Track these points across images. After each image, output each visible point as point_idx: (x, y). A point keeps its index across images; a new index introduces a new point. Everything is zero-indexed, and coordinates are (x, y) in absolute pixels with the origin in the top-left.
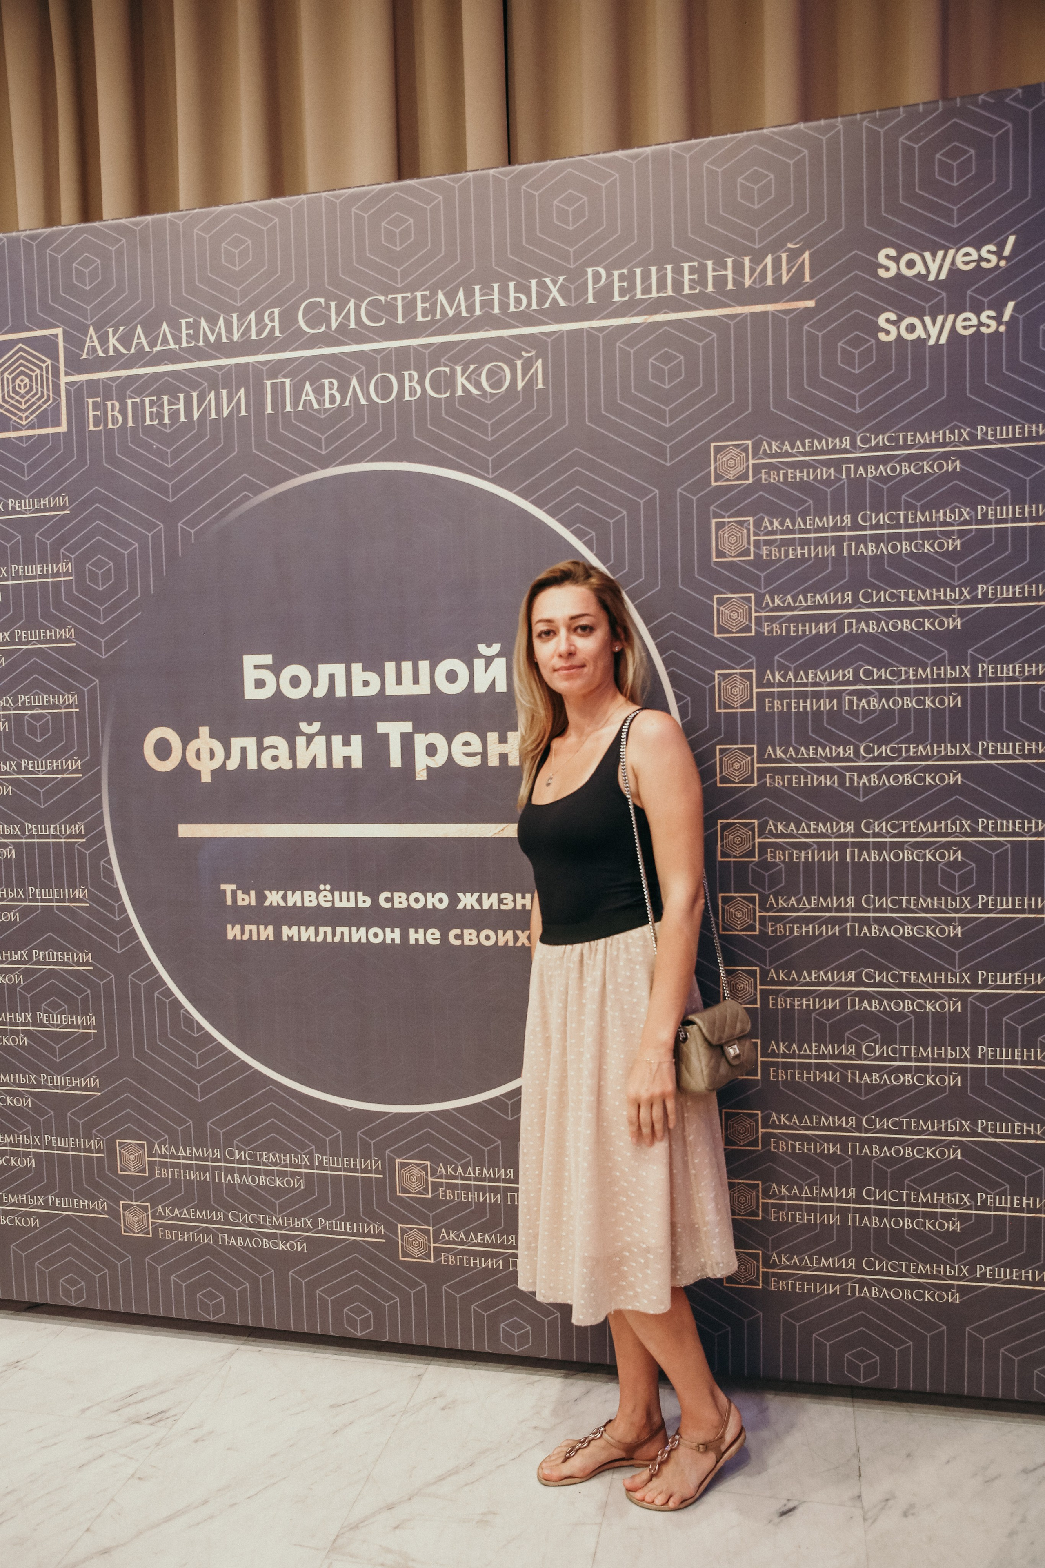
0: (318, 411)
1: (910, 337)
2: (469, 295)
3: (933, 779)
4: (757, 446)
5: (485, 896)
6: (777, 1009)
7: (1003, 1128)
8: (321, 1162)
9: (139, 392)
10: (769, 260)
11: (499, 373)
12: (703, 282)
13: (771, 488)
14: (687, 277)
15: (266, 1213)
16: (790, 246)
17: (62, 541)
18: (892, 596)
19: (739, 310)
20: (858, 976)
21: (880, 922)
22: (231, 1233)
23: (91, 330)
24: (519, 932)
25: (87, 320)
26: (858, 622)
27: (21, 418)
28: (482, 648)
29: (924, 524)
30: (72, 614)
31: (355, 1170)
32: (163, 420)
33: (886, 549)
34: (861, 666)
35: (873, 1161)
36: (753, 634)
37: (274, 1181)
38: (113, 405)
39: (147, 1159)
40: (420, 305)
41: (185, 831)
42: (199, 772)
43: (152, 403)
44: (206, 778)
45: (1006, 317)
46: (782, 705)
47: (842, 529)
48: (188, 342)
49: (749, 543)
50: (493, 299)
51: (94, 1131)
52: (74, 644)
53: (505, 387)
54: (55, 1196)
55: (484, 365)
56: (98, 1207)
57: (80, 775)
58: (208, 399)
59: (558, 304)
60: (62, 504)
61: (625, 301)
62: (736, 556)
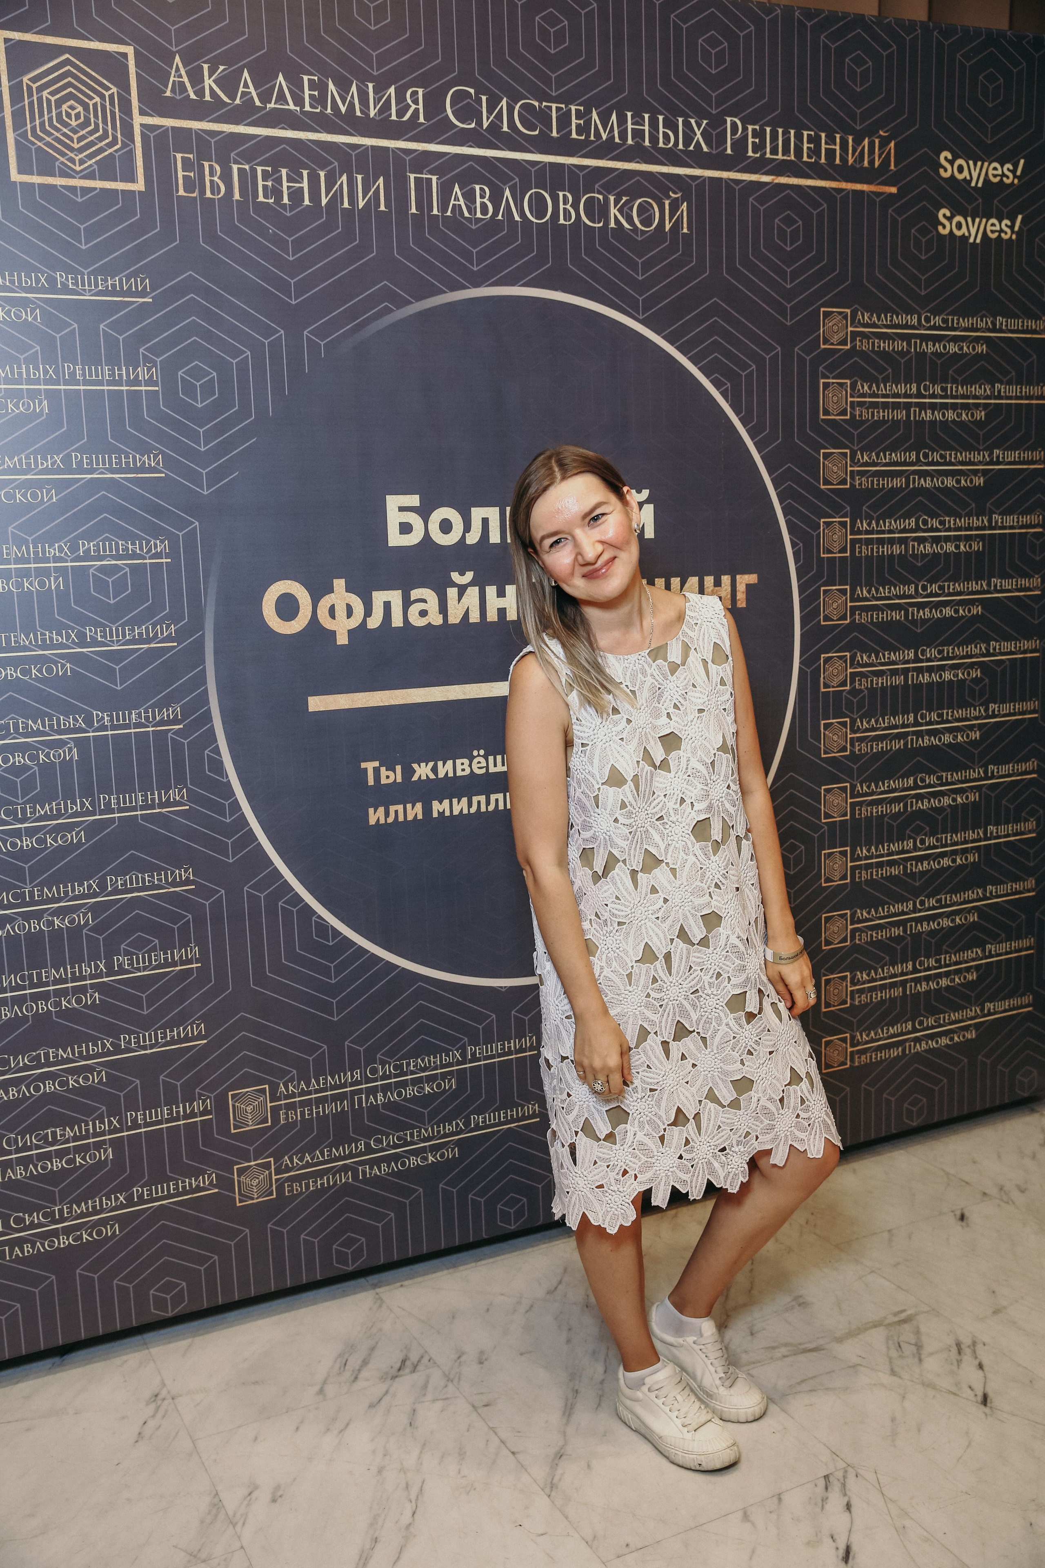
0: (468, 219)
1: (958, 233)
2: (622, 121)
3: (964, 611)
4: (854, 315)
6: (861, 818)
7: (1002, 889)
8: (473, 1054)
9: (248, 157)
10: (866, 142)
11: (649, 210)
12: (816, 152)
13: (863, 354)
14: (806, 146)
15: (413, 1127)
16: (881, 133)
17: (142, 337)
18: (942, 456)
19: (844, 185)
20: (915, 781)
21: (930, 733)
22: (372, 1163)
23: (177, 59)
25: (171, 45)
26: (919, 479)
27: (72, 161)
29: (963, 397)
31: (510, 1053)
32: (282, 200)
33: (938, 416)
34: (920, 516)
35: (924, 936)
36: (848, 486)
37: (423, 1089)
38: (211, 167)
39: (269, 1105)
40: (574, 121)
41: (317, 704)
42: (333, 633)
43: (266, 176)
44: (342, 639)
45: (1016, 229)
46: (867, 550)
47: (910, 396)
48: (311, 106)
49: (847, 404)
50: (644, 130)
51: (197, 1090)
52: (163, 475)
53: (654, 226)
54: (142, 1187)
55: (636, 199)
56: (204, 1182)
57: (175, 644)
58: (339, 183)
59: (701, 148)
60: (140, 289)
61: (757, 158)
62: (837, 415)
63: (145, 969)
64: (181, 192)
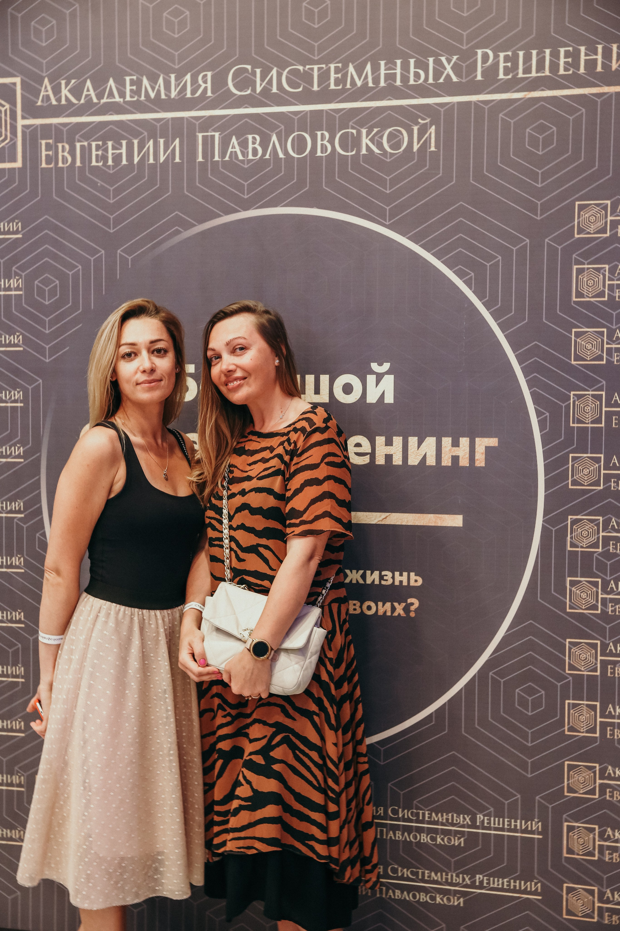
0: (242, 161)
2: (376, 69)
4: (615, 205)
5: (368, 572)
6: (614, 677)
9: (86, 137)
11: (397, 136)
12: (576, 64)
14: (562, 60)
17: (14, 260)
19: (606, 89)
23: (46, 81)
24: (396, 604)
25: (42, 71)
28: (374, 366)
30: (22, 324)
32: (107, 162)
36: (604, 362)
38: (63, 147)
40: (333, 76)
43: (98, 148)
48: (131, 97)
49: (604, 286)
50: (395, 73)
51: (16, 768)
52: (21, 349)
53: (403, 148)
55: (385, 129)
56: (15, 835)
57: (22, 460)
58: (147, 146)
59: (451, 79)
60: (15, 229)
61: (508, 79)
62: (593, 297)
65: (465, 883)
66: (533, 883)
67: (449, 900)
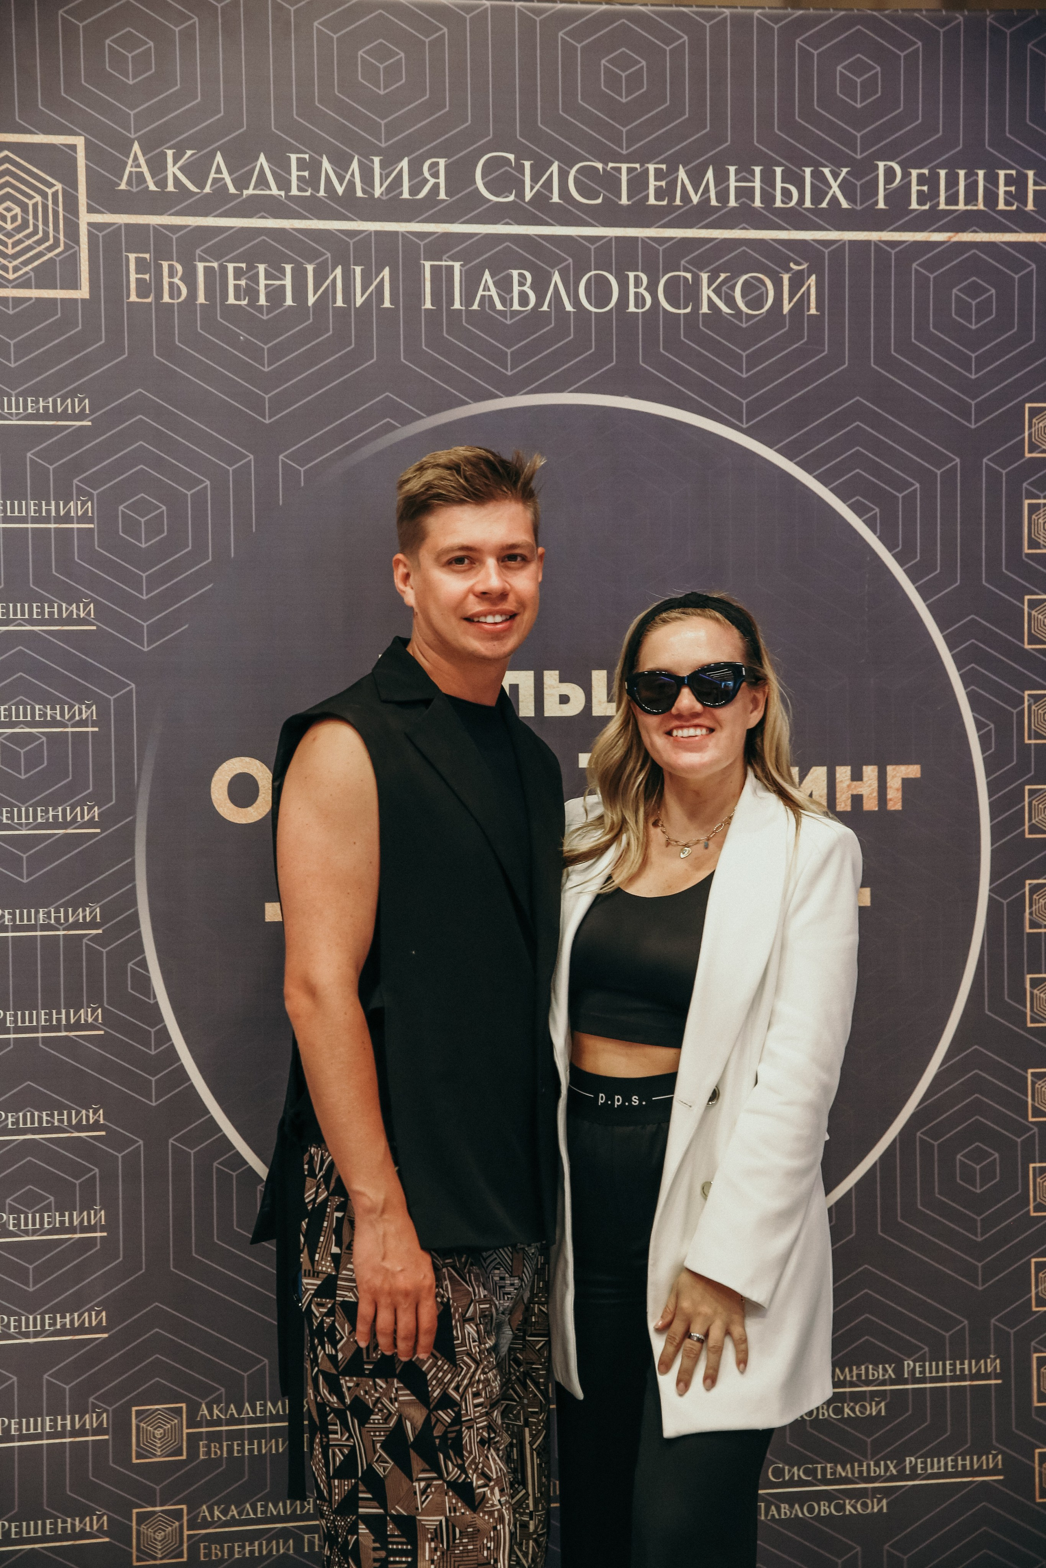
0: (502, 313)
2: (721, 178)
9: (217, 253)
11: (759, 288)
12: (1022, 197)
14: (1002, 189)
17: (76, 467)
23: (136, 147)
25: (130, 132)
27: (5, 268)
30: (94, 583)
32: (258, 300)
38: (171, 267)
39: (185, 1431)
40: (652, 183)
43: (238, 274)
48: (300, 189)
50: (753, 187)
51: (91, 1400)
52: (94, 628)
53: (766, 307)
54: (10, 1521)
55: (740, 275)
56: (91, 1527)
57: (98, 831)
58: (331, 277)
59: (839, 204)
60: (77, 411)
61: (925, 210)
63: (35, 1232)
64: (133, 298)
65: (888, 1474)
66: (991, 1456)
67: (865, 1505)
